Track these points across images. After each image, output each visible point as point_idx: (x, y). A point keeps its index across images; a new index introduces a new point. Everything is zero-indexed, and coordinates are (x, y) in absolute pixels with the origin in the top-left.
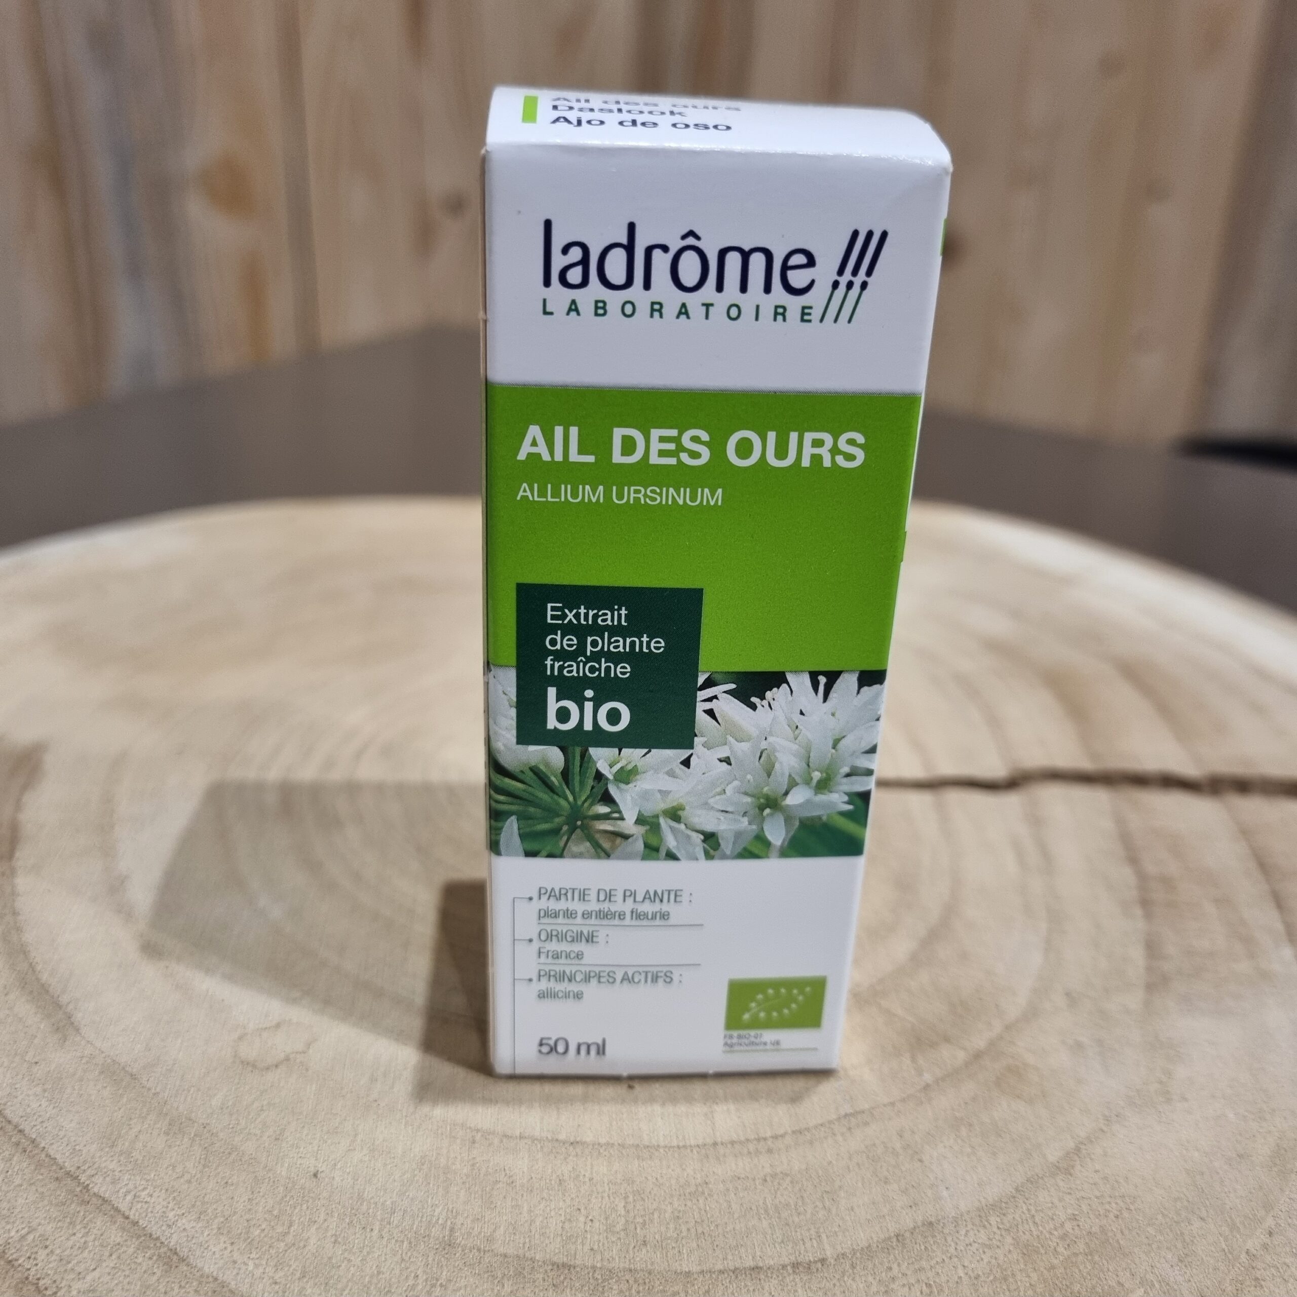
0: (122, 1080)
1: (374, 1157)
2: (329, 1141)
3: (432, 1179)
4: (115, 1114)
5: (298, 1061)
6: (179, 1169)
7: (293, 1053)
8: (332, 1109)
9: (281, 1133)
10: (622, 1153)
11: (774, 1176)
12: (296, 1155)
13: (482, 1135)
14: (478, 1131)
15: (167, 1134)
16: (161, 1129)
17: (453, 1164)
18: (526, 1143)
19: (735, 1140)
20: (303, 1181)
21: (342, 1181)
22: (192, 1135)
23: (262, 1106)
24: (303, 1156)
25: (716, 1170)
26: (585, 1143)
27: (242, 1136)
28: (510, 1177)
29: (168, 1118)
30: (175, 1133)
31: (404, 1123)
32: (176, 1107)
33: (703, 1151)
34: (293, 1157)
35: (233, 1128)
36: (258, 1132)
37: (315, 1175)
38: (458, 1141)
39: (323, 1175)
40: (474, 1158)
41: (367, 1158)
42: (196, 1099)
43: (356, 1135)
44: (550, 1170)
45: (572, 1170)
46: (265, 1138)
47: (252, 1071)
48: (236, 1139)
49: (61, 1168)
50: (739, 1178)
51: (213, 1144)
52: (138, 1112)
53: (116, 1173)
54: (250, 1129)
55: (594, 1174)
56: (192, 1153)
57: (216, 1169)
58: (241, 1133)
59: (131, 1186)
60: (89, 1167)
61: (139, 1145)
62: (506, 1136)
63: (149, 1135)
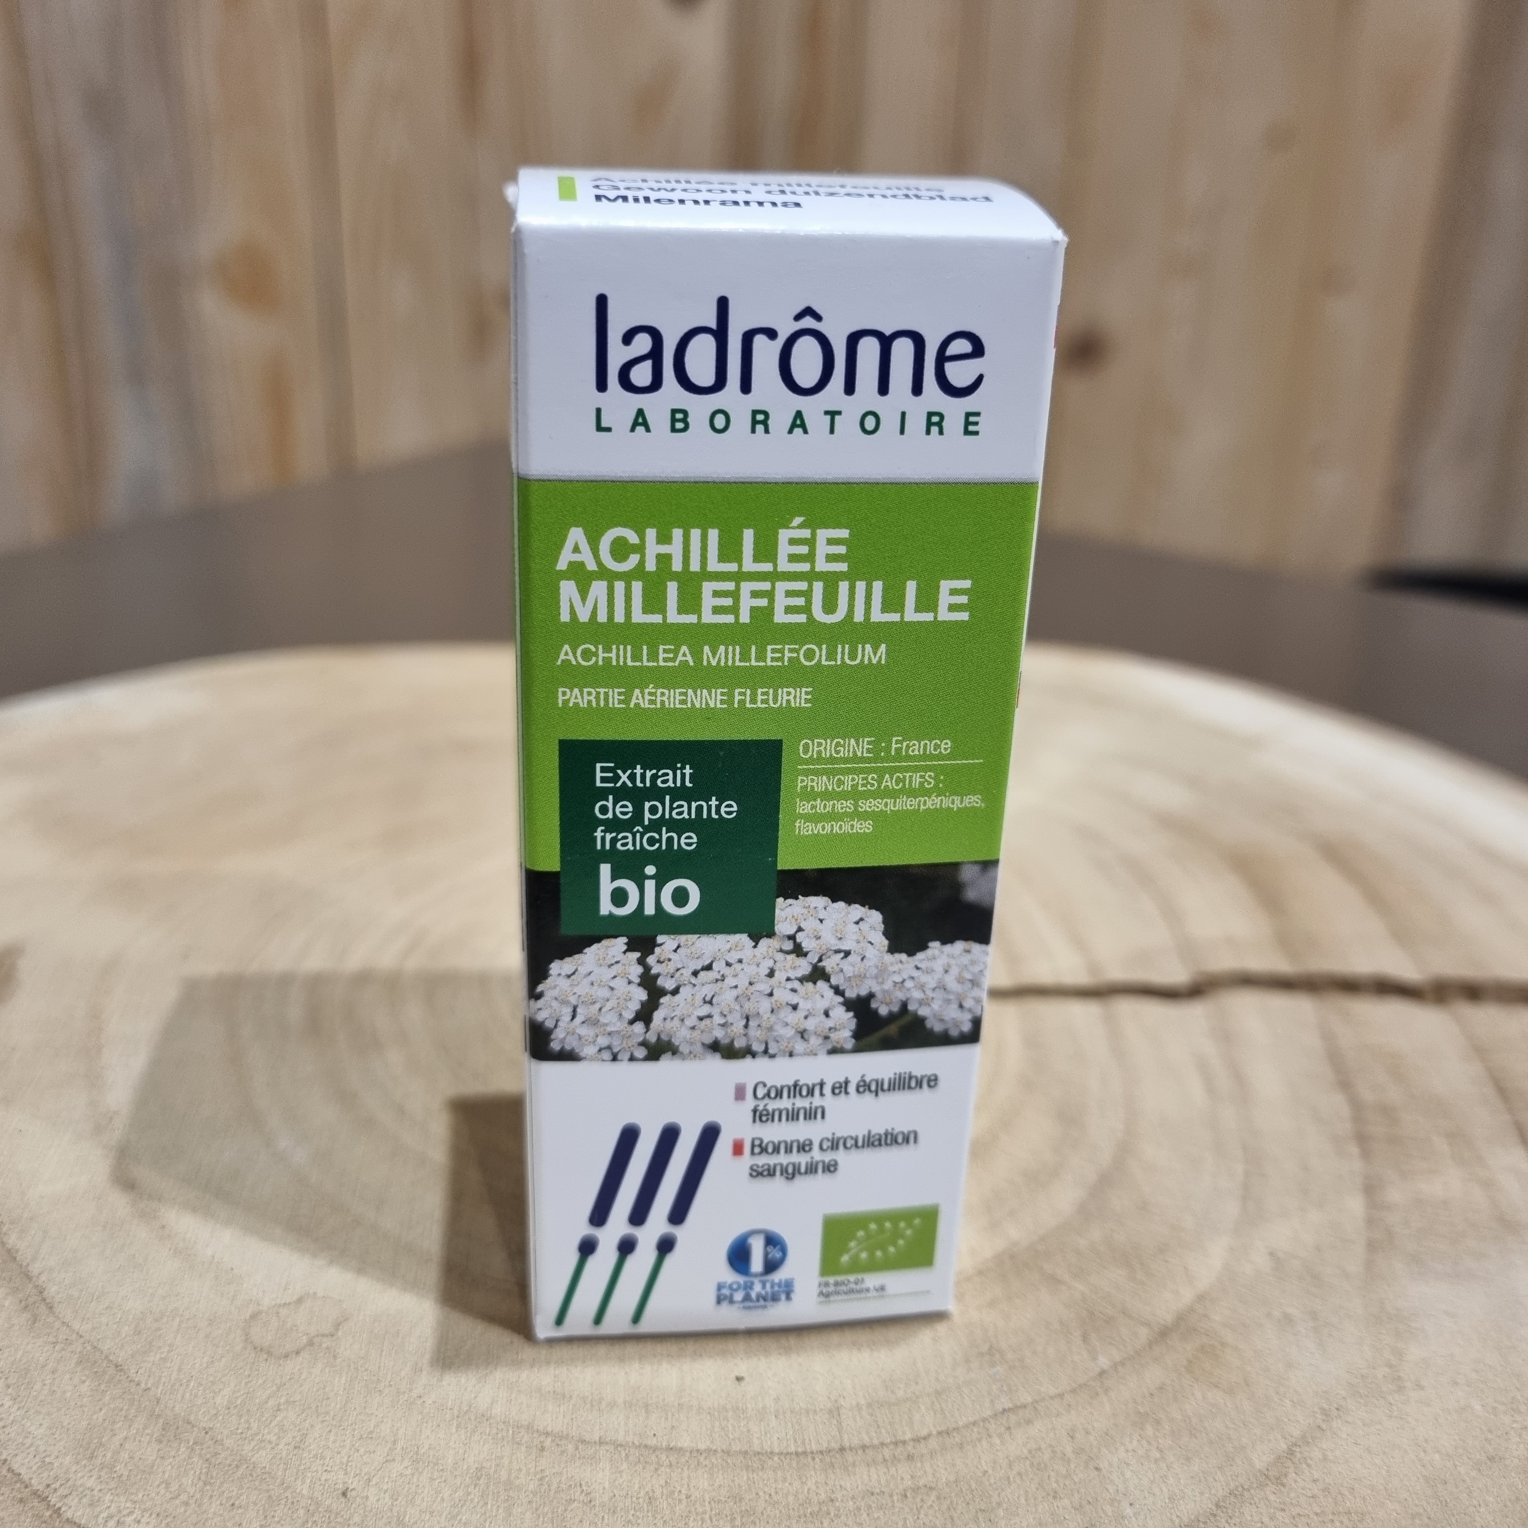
0: (104, 1372)
1: (417, 1469)
2: (362, 1450)
3: (490, 1497)
4: (95, 1417)
5: (324, 1345)
6: (174, 1487)
7: (318, 1336)
8: (365, 1408)
9: (302, 1440)
10: (727, 1462)
11: (916, 1490)
12: (320, 1468)
13: (553, 1441)
14: (547, 1434)
15: (160, 1441)
16: (152, 1436)
17: (518, 1478)
18: (607, 1451)
19: (868, 1445)
20: (328, 1502)
21: (378, 1500)
22: (191, 1444)
23: (279, 1405)
24: (329, 1469)
25: (843, 1483)
26: (681, 1449)
27: (253, 1444)
28: (588, 1494)
29: (161, 1421)
30: (169, 1441)
31: (455, 1425)
32: (172, 1406)
33: (828, 1459)
34: (317, 1471)
35: (242, 1433)
36: (274, 1439)
37: (344, 1494)
38: (523, 1449)
39: (354, 1493)
40: (542, 1471)
41: (409, 1471)
42: (196, 1396)
43: (395, 1442)
44: (637, 1486)
45: (664, 1484)
46: (280, 1447)
47: (267, 1360)
48: (246, 1448)
49: (26, 1487)
50: (872, 1494)
51: (216, 1454)
52: (123, 1412)
53: (95, 1492)
54: (263, 1435)
55: (692, 1489)
56: (190, 1467)
57: (220, 1487)
58: (252, 1439)
59: (113, 1509)
60: (61, 1485)
61: (125, 1455)
62: (583, 1442)
63: (137, 1443)
